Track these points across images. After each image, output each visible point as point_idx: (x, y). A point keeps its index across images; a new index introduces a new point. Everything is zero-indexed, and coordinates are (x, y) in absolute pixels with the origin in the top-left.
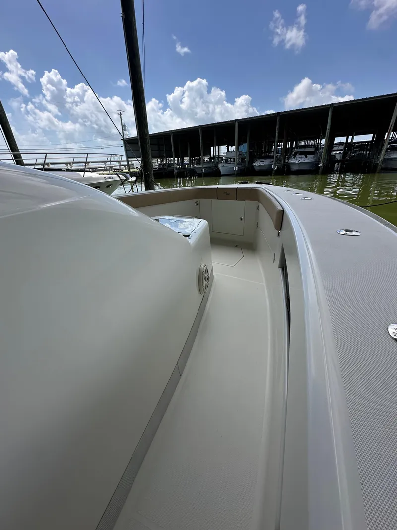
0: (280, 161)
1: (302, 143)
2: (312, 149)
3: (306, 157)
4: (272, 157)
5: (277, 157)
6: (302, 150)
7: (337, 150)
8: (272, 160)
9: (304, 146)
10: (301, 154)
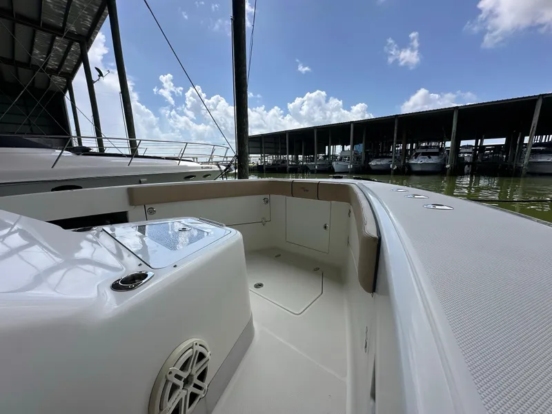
0: (400, 161)
1: (424, 145)
2: (436, 150)
3: (430, 158)
4: (391, 157)
5: (395, 157)
6: (424, 151)
7: (465, 153)
8: (390, 160)
9: (426, 147)
10: (424, 154)
